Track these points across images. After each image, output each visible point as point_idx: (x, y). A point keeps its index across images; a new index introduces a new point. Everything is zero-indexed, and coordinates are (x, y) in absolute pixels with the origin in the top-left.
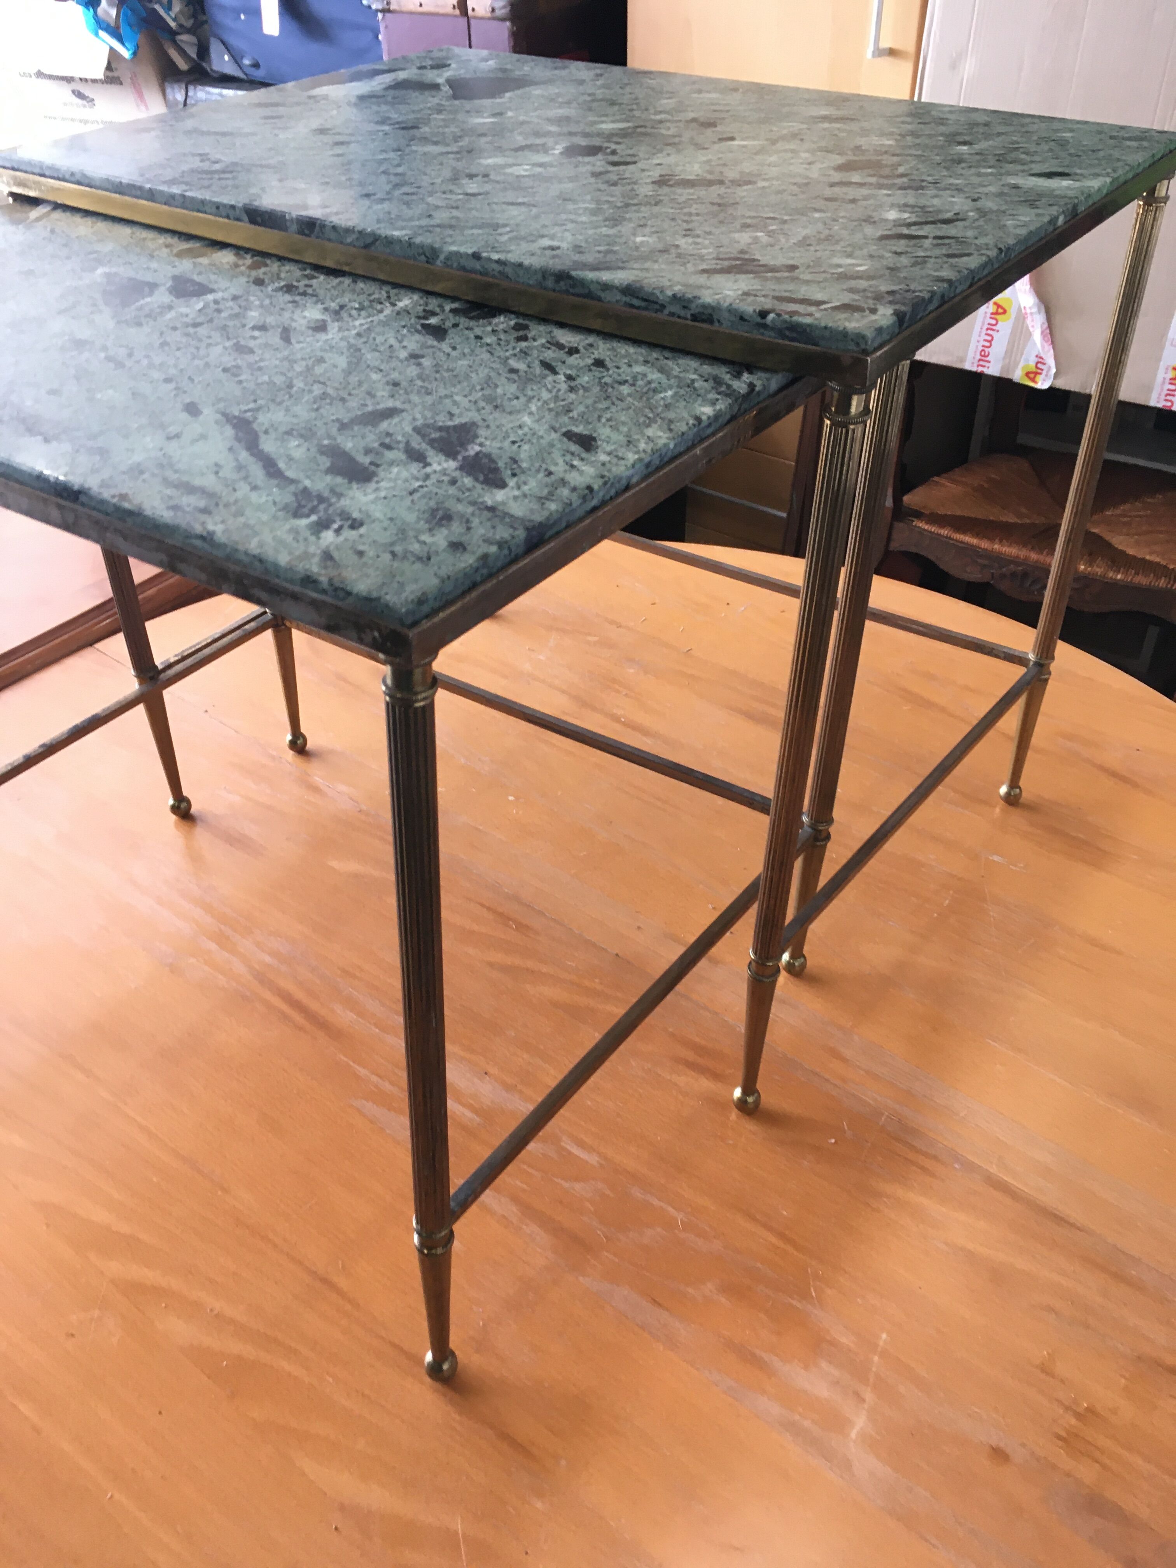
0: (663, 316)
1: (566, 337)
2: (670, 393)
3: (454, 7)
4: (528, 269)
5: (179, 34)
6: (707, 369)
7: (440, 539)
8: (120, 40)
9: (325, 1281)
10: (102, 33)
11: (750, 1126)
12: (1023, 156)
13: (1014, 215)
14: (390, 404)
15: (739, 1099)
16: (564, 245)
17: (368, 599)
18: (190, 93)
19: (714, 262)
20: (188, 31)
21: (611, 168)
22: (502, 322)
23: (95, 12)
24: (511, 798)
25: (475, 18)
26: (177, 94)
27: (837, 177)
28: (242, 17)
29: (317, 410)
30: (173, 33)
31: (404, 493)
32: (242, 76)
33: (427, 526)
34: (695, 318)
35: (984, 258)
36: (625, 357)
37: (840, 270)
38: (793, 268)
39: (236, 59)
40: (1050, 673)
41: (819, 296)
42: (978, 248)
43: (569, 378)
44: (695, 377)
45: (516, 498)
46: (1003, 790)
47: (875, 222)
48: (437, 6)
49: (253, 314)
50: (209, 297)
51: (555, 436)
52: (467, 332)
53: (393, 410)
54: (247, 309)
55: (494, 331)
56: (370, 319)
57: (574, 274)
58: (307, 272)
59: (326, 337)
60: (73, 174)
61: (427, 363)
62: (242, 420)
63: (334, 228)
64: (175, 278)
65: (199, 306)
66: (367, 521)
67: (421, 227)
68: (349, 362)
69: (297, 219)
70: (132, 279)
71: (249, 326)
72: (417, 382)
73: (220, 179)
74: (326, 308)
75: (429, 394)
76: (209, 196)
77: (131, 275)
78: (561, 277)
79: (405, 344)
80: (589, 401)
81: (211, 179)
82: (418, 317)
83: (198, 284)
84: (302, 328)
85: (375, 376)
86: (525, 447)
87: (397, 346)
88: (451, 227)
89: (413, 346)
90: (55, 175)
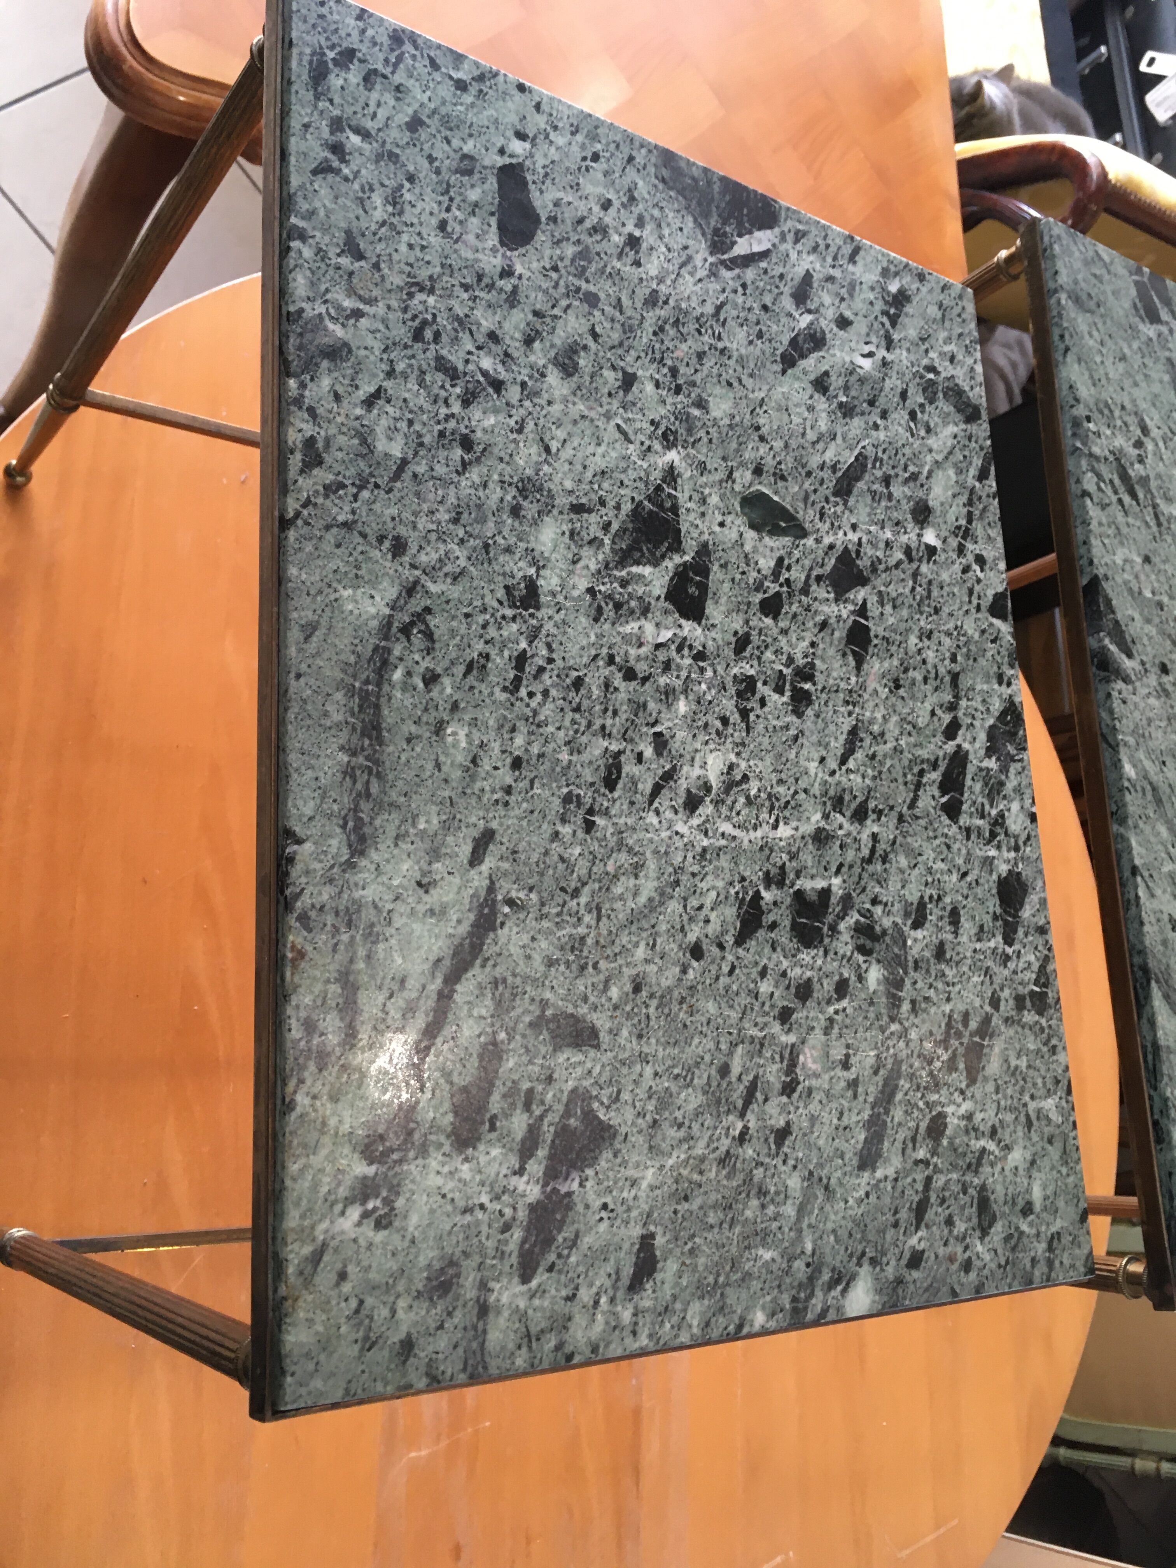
7: (408, 1319)
14: (600, 1020)
29: (551, 963)
31: (461, 1204)
33: (421, 1285)
43: (743, 1134)
45: (515, 1307)
49: (682, 706)
50: (689, 628)
51: (636, 1231)
52: (767, 950)
53: (594, 1033)
54: (685, 692)
55: (784, 974)
56: (736, 832)
57: (1153, 984)
58: (785, 671)
59: (681, 827)
60: (1062, 337)
61: (691, 974)
62: (494, 912)
63: (1109, 695)
64: (704, 550)
65: (665, 635)
66: (397, 1223)
67: (1146, 777)
68: (650, 900)
69: (1104, 647)
70: (675, 509)
71: (657, 729)
72: (654, 1003)
73: (1120, 501)
74: (731, 767)
75: (640, 1036)
76: (1094, 525)
77: (682, 497)
78: (1145, 969)
79: (713, 916)
80: (713, 1197)
81: (1116, 492)
82: (767, 873)
83: (703, 588)
84: (683, 784)
85: (641, 952)
86: (603, 1227)
87: (705, 911)
88: (1159, 802)
89: (713, 928)
90: (1055, 313)
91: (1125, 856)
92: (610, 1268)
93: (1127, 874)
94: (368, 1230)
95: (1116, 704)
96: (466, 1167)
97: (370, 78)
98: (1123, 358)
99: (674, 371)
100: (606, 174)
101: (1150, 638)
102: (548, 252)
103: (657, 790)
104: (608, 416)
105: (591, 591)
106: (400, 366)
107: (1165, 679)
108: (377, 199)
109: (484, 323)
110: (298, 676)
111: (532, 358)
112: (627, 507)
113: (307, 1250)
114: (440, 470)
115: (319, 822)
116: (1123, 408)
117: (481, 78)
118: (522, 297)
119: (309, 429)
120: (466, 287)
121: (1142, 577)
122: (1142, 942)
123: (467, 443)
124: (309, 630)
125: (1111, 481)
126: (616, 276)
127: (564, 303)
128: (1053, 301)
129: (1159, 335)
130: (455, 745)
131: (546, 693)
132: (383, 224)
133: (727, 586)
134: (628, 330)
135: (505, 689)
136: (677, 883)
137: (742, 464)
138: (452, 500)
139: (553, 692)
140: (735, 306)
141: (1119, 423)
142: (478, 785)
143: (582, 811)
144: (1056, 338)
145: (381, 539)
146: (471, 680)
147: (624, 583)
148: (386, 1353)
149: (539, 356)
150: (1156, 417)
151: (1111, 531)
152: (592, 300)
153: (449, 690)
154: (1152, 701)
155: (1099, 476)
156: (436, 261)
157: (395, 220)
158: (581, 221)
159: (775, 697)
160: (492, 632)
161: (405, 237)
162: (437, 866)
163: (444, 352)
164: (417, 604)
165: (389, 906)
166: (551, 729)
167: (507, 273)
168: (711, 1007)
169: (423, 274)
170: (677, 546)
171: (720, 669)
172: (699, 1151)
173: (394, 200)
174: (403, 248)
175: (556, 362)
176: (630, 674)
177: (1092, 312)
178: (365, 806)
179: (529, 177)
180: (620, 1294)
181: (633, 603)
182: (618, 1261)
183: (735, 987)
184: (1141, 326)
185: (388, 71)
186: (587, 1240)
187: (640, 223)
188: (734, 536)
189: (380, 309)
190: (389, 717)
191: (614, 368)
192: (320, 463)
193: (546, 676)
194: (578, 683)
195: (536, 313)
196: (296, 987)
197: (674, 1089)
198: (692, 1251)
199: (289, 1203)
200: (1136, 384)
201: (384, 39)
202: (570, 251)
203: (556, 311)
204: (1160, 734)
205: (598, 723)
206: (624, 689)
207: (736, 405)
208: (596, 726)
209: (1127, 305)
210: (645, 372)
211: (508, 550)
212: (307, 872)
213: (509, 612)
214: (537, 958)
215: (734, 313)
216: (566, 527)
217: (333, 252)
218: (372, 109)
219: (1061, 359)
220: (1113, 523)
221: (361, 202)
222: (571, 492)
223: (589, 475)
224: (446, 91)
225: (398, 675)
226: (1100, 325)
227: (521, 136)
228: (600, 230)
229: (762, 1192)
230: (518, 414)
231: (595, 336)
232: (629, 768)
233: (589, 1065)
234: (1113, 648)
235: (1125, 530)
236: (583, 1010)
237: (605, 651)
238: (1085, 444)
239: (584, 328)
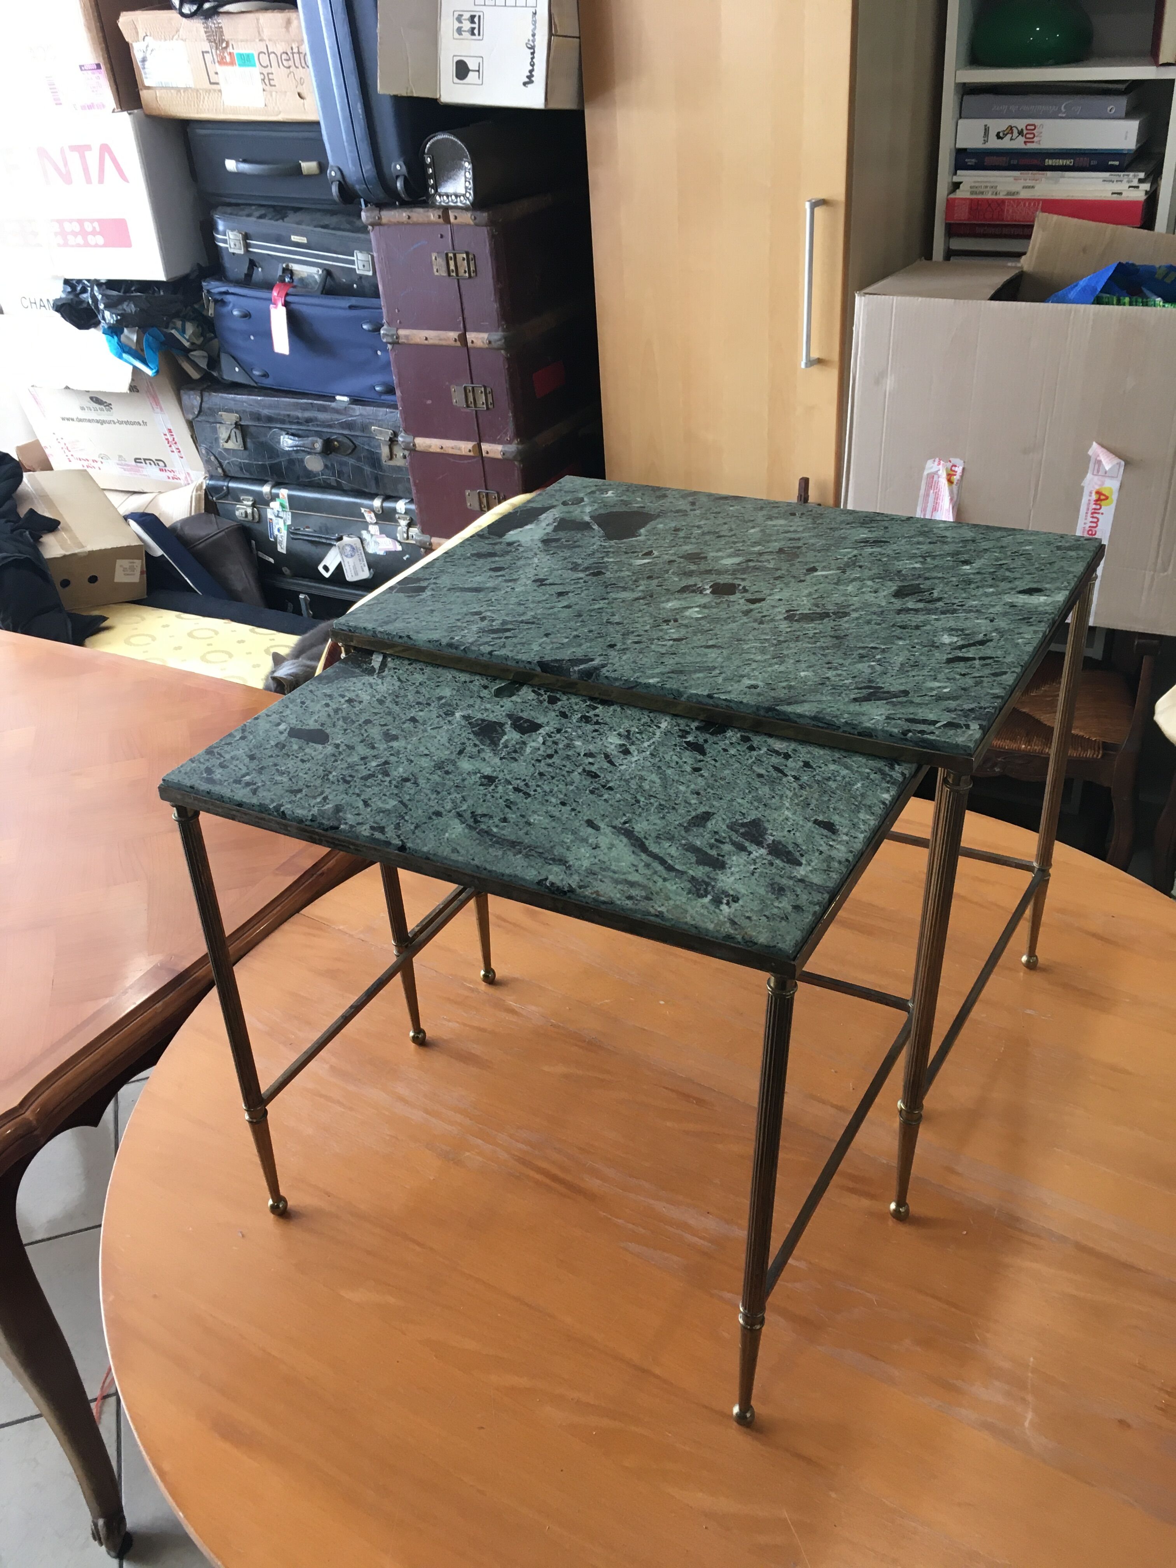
0: (839, 732)
1: (778, 745)
2: (859, 785)
3: (456, 340)
4: (747, 705)
5: (192, 351)
6: (871, 763)
7: (785, 904)
8: (144, 361)
9: (644, 1371)
10: (125, 356)
11: (903, 1229)
12: (1008, 574)
13: (1020, 634)
14: (702, 809)
15: (895, 1210)
16: (760, 684)
17: (768, 947)
18: (205, 399)
19: (856, 691)
20: (201, 347)
21: (752, 606)
22: (732, 735)
23: (119, 340)
24: (662, 1002)
25: (475, 348)
26: (193, 399)
27: (898, 603)
28: (252, 338)
29: (663, 818)
30: (186, 351)
31: (748, 874)
32: (253, 384)
33: (774, 896)
34: (860, 734)
35: (1015, 675)
36: (820, 757)
37: (934, 693)
38: (906, 693)
39: (246, 370)
40: (1049, 875)
41: (931, 717)
42: (1010, 665)
43: (795, 777)
44: (868, 770)
45: (811, 871)
46: (1024, 959)
47: (938, 647)
48: (440, 340)
49: (578, 743)
50: (542, 731)
51: (810, 824)
52: (715, 746)
53: (707, 813)
54: (572, 740)
55: (732, 744)
56: (651, 741)
57: (778, 708)
58: (588, 703)
59: (634, 759)
60: (400, 637)
61: (706, 774)
62: (626, 830)
63: (606, 677)
64: (509, 716)
65: (541, 740)
66: (740, 896)
67: (663, 674)
68: (660, 778)
69: (579, 671)
70: (483, 720)
71: (582, 754)
72: (709, 790)
73: (506, 638)
74: (619, 734)
75: (721, 799)
76: (510, 654)
77: (479, 716)
78: (769, 709)
79: (684, 760)
80: (816, 796)
81: (501, 638)
82: (679, 736)
83: (527, 721)
84: (615, 753)
85: (682, 788)
86: (798, 834)
87: (680, 762)
88: (681, 672)
89: (690, 761)
90: (386, 637)
91: (700, 699)
92: (818, 838)
93: (711, 701)
94: (735, 906)
95: (613, 675)
96: (733, 869)
97: (222, 766)
98: (432, 611)
99: (419, 703)
100: (313, 701)
101: (590, 647)
102: (336, 730)
103: (611, 763)
104: (425, 731)
105: (501, 759)
106: (357, 791)
107: (618, 647)
108: (279, 778)
109: (356, 759)
110: (473, 859)
111: (381, 748)
112: (471, 736)
113: (728, 925)
114: (412, 792)
115: (542, 871)
116: (458, 620)
117: (243, 731)
118: (351, 744)
119: (367, 827)
120: (336, 761)
121: (554, 640)
122: (752, 706)
123: (407, 780)
124: (455, 850)
125: (493, 638)
126: (362, 711)
127: (363, 731)
128: (379, 635)
129: (433, 590)
130: (540, 820)
131: (538, 786)
132: (290, 779)
133: (532, 713)
134: (389, 713)
135: (526, 798)
136: (659, 767)
137: (479, 692)
138: (428, 792)
139: (540, 783)
140: (402, 674)
141: (465, 625)
142: (564, 818)
143: (602, 789)
144: (400, 641)
145: (430, 818)
146: (513, 807)
147: (506, 746)
148: (793, 914)
149: (382, 746)
150: (475, 605)
151: (519, 647)
152: (367, 722)
153: (514, 816)
154: (624, 658)
155: (487, 643)
156: (318, 767)
157: (291, 775)
158: (329, 715)
159: (597, 710)
160: (498, 795)
161: (301, 774)
162: (590, 841)
163: (360, 776)
164: (467, 815)
165: (597, 861)
166: (556, 789)
167: (337, 746)
168: (727, 772)
169: (321, 772)
170: (502, 725)
171: (570, 725)
172: (790, 794)
173: (282, 773)
174: (305, 776)
175: (387, 741)
176: (550, 756)
177: (398, 618)
178: (546, 855)
179: (299, 727)
180: (834, 837)
181: (518, 746)
182: (818, 834)
183: (724, 762)
184: (421, 597)
185: (222, 759)
186: (800, 841)
187: (343, 696)
188: (511, 704)
189: (327, 791)
190: (513, 838)
191: (404, 723)
192: (384, 827)
193: (530, 784)
194: (541, 774)
195: (362, 742)
196: (610, 897)
197: (754, 794)
198: (834, 809)
199: (701, 924)
200: (450, 610)
201: (207, 757)
202: (341, 723)
203: (365, 735)
204: (646, 660)
205: (564, 773)
206: (556, 760)
207: (449, 686)
208: (566, 774)
209: (406, 600)
210: (413, 713)
211: (463, 780)
212: (562, 880)
213: (493, 787)
214: (658, 822)
215: (405, 675)
216: (466, 759)
217: (293, 798)
218: (237, 769)
219: (412, 642)
220: (515, 645)
221: (276, 783)
222: (452, 753)
223: (447, 744)
224: (243, 743)
225: (495, 830)
226: (406, 616)
227: (279, 724)
228: (336, 711)
229: (829, 779)
230: (404, 760)
231: (385, 725)
232: (593, 769)
233: (720, 819)
234: (582, 667)
235: (524, 640)
236: (693, 814)
237: (533, 762)
238: (464, 644)
239: (380, 728)
